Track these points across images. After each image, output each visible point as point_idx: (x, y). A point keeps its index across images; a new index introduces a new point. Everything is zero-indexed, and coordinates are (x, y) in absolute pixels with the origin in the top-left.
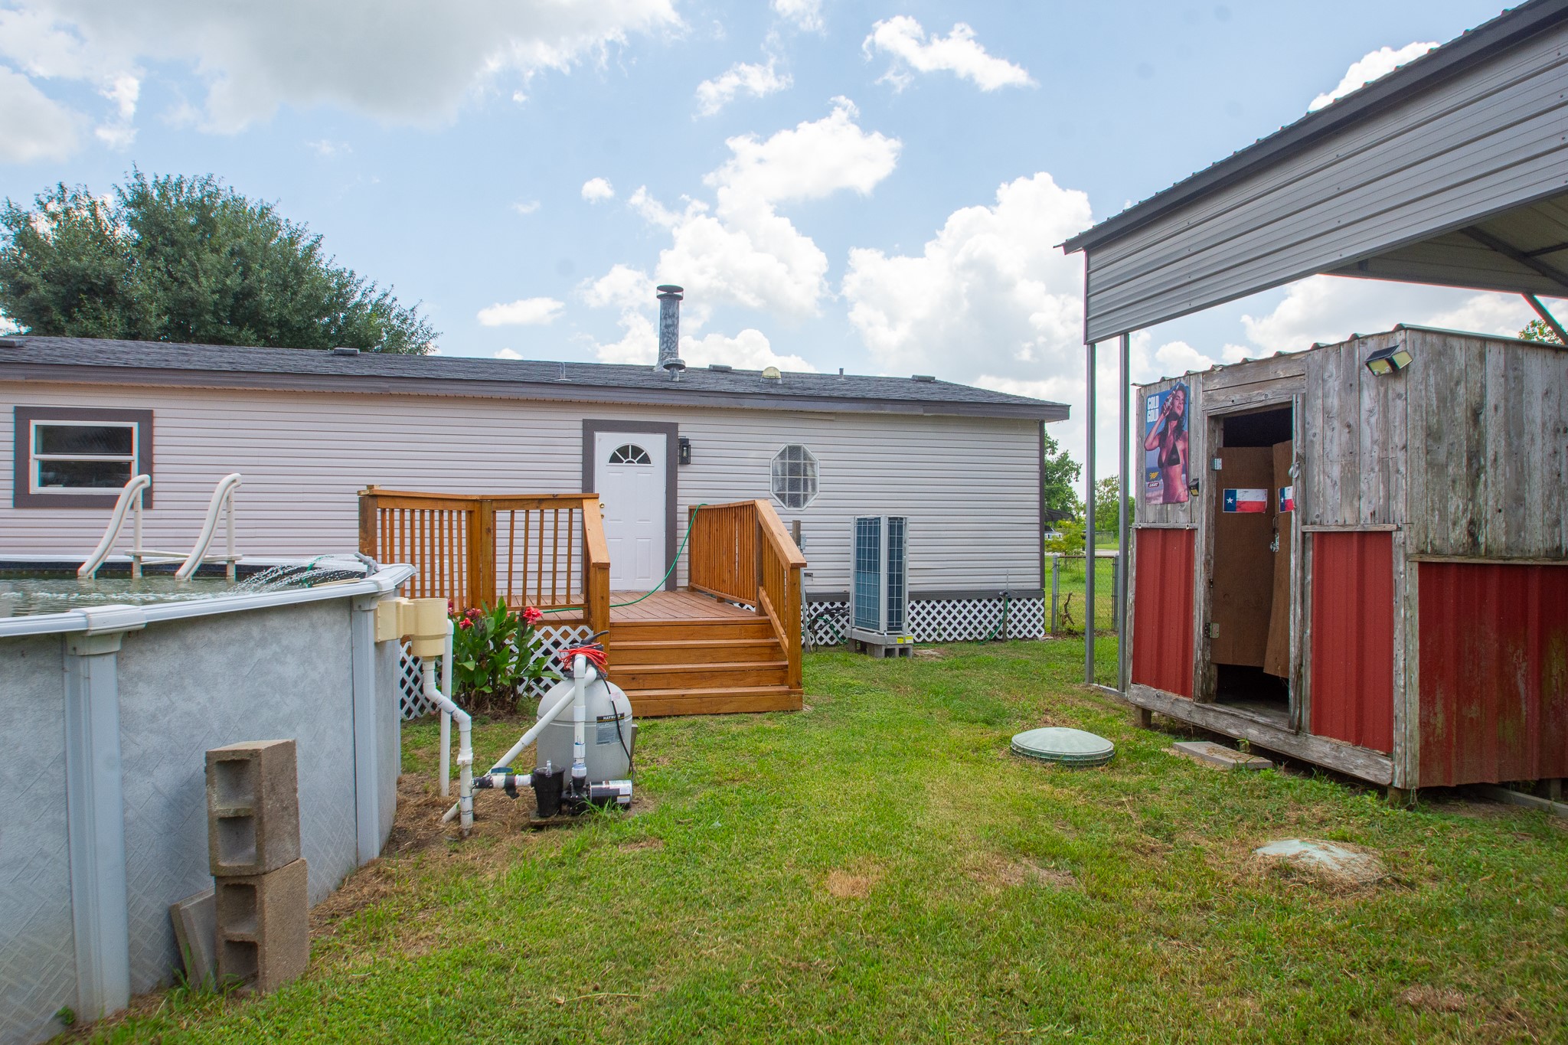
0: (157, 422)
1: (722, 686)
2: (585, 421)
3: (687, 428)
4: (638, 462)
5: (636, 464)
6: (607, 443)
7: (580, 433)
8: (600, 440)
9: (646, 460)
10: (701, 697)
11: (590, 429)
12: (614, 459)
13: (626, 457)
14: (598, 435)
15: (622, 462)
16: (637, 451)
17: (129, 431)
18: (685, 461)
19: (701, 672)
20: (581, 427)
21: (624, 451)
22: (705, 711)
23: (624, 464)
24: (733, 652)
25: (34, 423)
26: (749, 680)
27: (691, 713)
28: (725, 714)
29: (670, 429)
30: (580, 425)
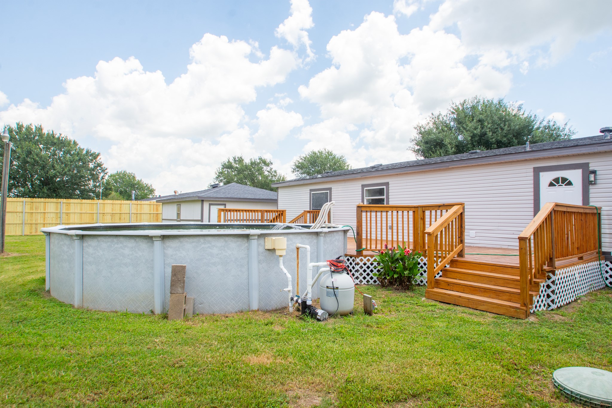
0: (390, 186)
1: (489, 297)
2: (534, 168)
3: (594, 164)
4: (565, 185)
5: (564, 186)
6: (546, 178)
7: (532, 174)
8: (542, 176)
9: (570, 183)
10: (469, 299)
11: (537, 171)
12: (551, 185)
13: (558, 183)
14: (542, 174)
15: (555, 186)
16: (564, 180)
17: (384, 189)
18: (594, 183)
19: (479, 288)
20: (532, 171)
21: (557, 180)
22: (470, 306)
23: (557, 187)
24: (506, 282)
25: (365, 189)
26: (505, 297)
27: (463, 305)
28: (480, 310)
29: (584, 167)
30: (532, 170)
